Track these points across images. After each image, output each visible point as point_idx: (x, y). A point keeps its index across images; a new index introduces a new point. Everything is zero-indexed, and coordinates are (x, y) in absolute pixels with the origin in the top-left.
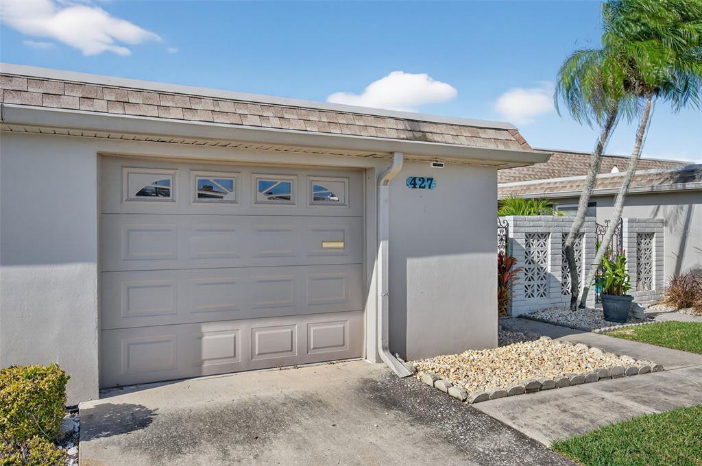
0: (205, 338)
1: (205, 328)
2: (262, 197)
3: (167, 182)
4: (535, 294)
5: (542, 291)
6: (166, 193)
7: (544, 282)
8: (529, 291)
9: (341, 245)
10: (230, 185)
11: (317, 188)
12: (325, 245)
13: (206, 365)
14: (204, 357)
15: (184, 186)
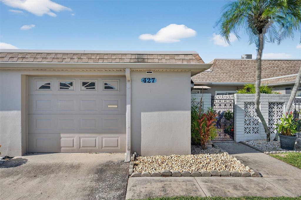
0: (62, 139)
1: (62, 135)
2: (84, 88)
3: (49, 84)
4: (251, 132)
5: (255, 130)
6: (49, 87)
7: (257, 126)
8: (248, 130)
9: (116, 106)
10: (71, 84)
11: (106, 84)
12: (109, 106)
13: (62, 149)
14: (62, 145)
15: (55, 85)
